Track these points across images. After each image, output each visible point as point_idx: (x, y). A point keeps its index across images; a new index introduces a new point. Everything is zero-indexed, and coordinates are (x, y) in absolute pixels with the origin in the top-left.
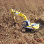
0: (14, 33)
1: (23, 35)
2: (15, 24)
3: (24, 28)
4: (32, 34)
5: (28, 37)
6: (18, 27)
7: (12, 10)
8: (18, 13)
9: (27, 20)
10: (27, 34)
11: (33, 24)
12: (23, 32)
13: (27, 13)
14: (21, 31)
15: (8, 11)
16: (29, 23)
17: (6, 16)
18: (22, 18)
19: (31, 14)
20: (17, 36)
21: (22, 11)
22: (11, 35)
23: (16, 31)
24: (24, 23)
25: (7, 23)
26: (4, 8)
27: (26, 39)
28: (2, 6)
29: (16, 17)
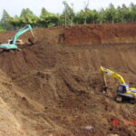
0: (104, 103)
1: (118, 106)
2: (105, 89)
3: (120, 96)
4: (132, 106)
5: (126, 110)
6: (110, 94)
7: (102, 68)
8: (110, 72)
9: (124, 84)
10: (124, 105)
11: (133, 89)
12: (118, 102)
13: (124, 73)
14: (115, 100)
15: (96, 69)
16: (127, 88)
17: (93, 77)
18: (116, 80)
19: (131, 74)
20: (109, 108)
21: (117, 69)
22: (100, 106)
23: (107, 100)
24: (120, 88)
25: (94, 88)
26: (91, 66)
27: (122, 112)
29: (108, 78)
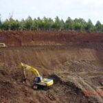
0: (24, 91)
1: (35, 92)
3: (36, 85)
4: (45, 92)
5: (41, 95)
6: (28, 83)
7: (22, 64)
8: (28, 67)
9: (39, 76)
10: (39, 92)
11: (46, 79)
12: (35, 89)
14: (32, 88)
15: (18, 65)
16: (41, 78)
17: (15, 71)
18: (33, 73)
19: (43, 68)
20: (28, 94)
21: (33, 65)
23: (27, 88)
24: (36, 79)
25: (16, 79)
26: (13, 62)
28: (10, 59)
29: (27, 71)
